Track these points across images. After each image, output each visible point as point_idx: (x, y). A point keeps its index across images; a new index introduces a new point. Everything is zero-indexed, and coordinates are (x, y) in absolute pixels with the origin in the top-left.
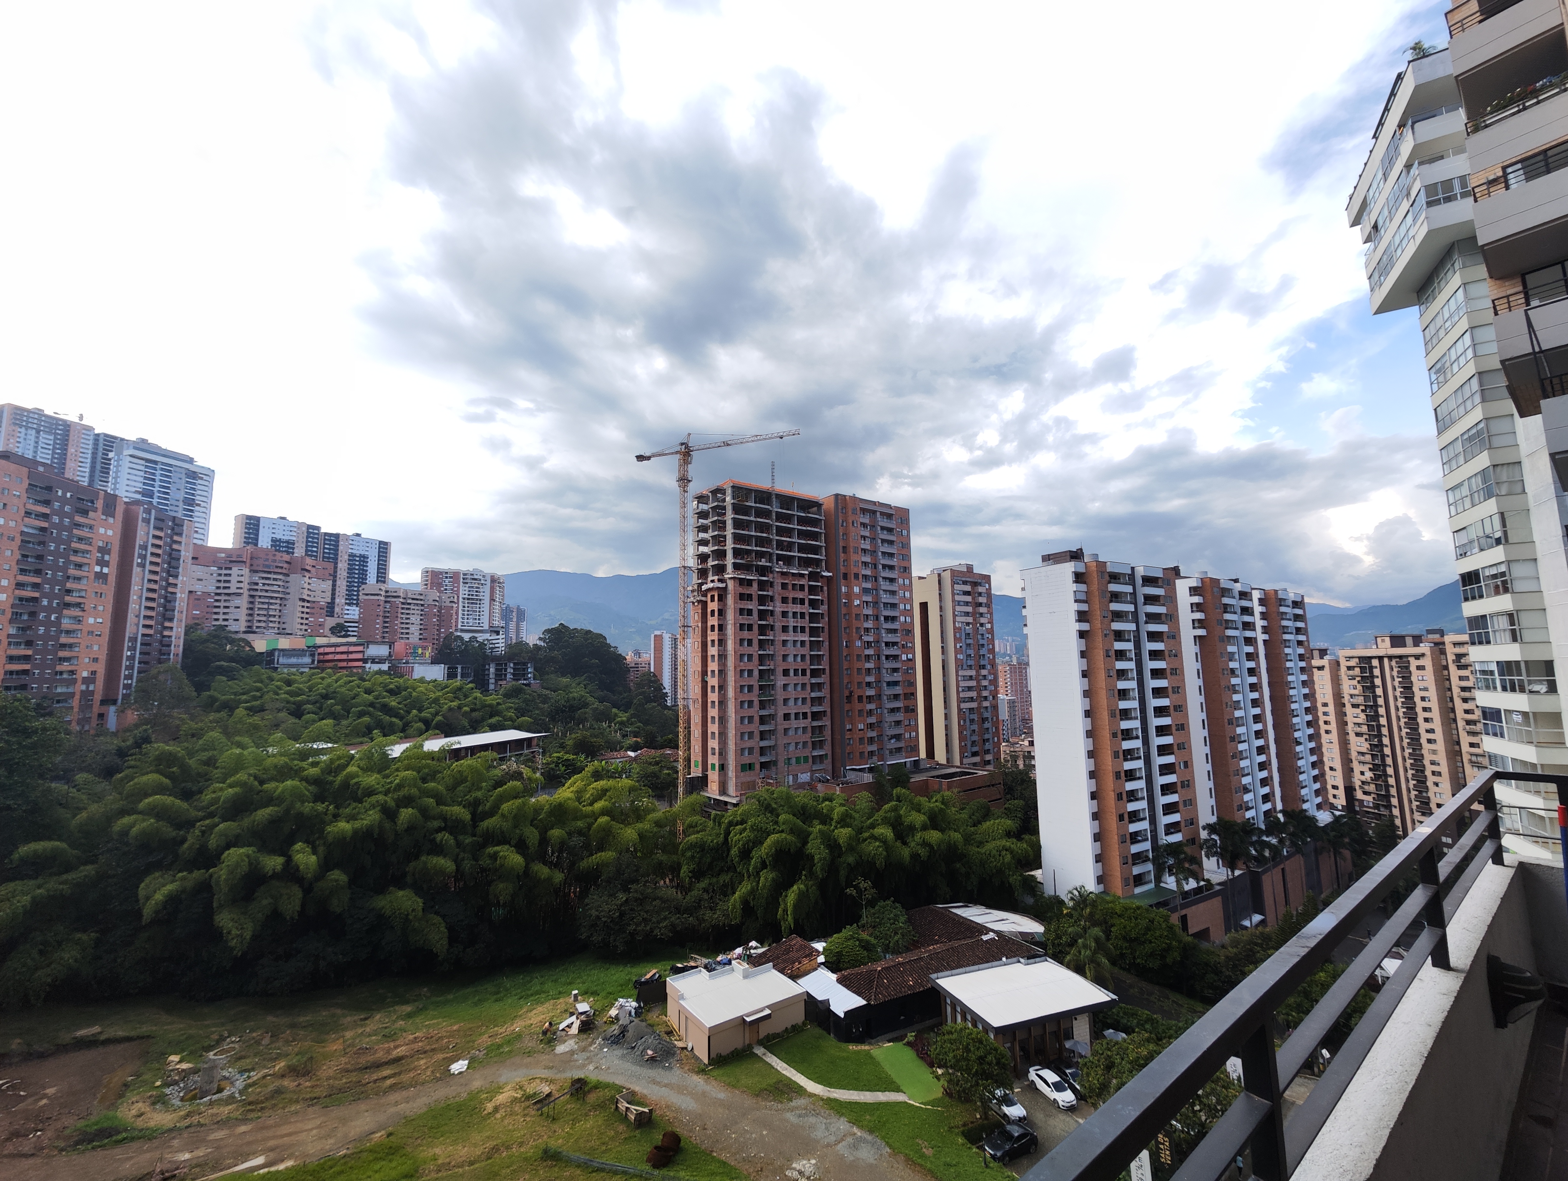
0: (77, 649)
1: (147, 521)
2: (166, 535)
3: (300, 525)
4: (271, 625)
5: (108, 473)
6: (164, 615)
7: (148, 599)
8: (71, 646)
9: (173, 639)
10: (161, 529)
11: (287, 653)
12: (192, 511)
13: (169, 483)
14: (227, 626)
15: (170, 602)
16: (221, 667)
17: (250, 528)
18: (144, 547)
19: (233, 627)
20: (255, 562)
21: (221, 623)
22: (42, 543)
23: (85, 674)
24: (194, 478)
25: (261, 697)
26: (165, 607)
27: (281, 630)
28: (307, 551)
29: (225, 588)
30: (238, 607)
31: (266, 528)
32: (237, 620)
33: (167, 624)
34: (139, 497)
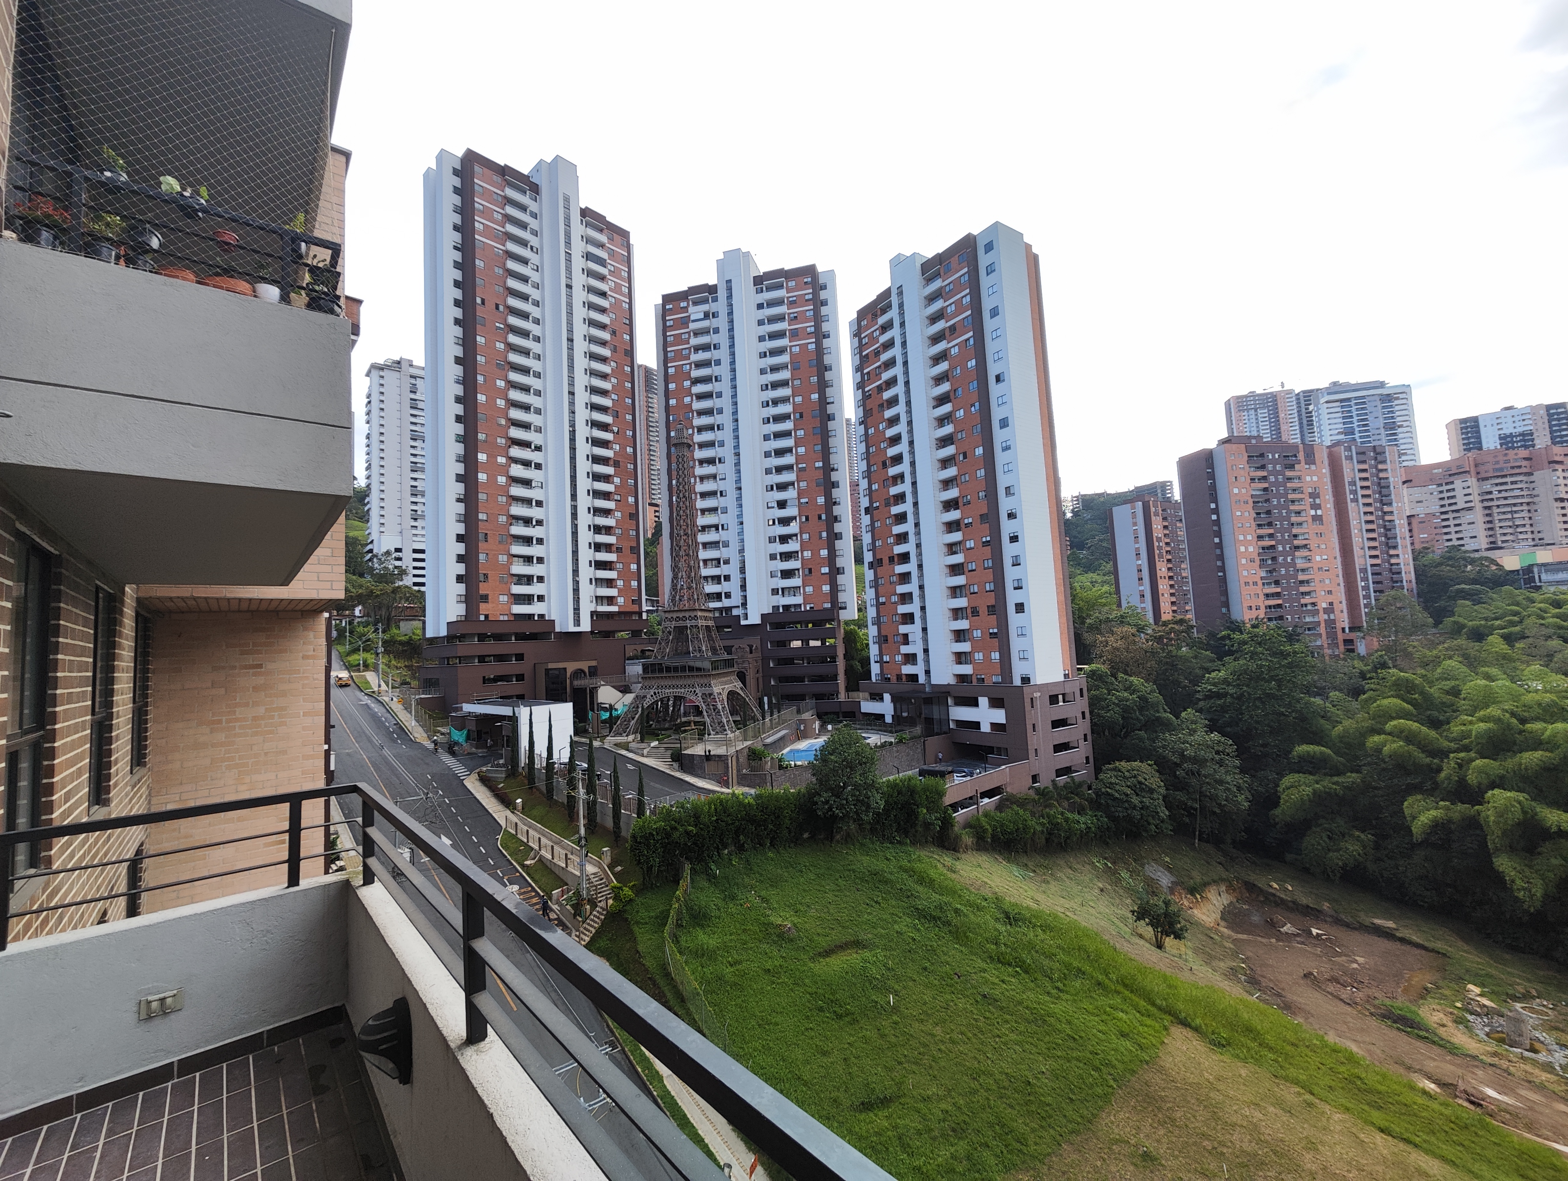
0: (1312, 584)
1: (1350, 458)
2: (1371, 466)
3: (1533, 410)
4: (1521, 536)
5: (1312, 425)
6: (1387, 543)
7: (1368, 531)
8: (1308, 582)
9: (1402, 566)
10: (1364, 462)
11: (1549, 567)
12: (1395, 434)
13: (1366, 414)
14: (1463, 545)
15: (1390, 530)
16: (1462, 591)
17: (1467, 433)
18: (1353, 483)
19: (1470, 545)
20: (1481, 469)
21: (1456, 543)
22: (1267, 501)
23: (1324, 605)
24: (1390, 401)
25: (1521, 622)
26: (1386, 536)
27: (1537, 541)
28: (1552, 438)
29: (1450, 505)
30: (1473, 523)
31: (1489, 426)
32: (1475, 537)
33: (1392, 552)
34: (1342, 437)
